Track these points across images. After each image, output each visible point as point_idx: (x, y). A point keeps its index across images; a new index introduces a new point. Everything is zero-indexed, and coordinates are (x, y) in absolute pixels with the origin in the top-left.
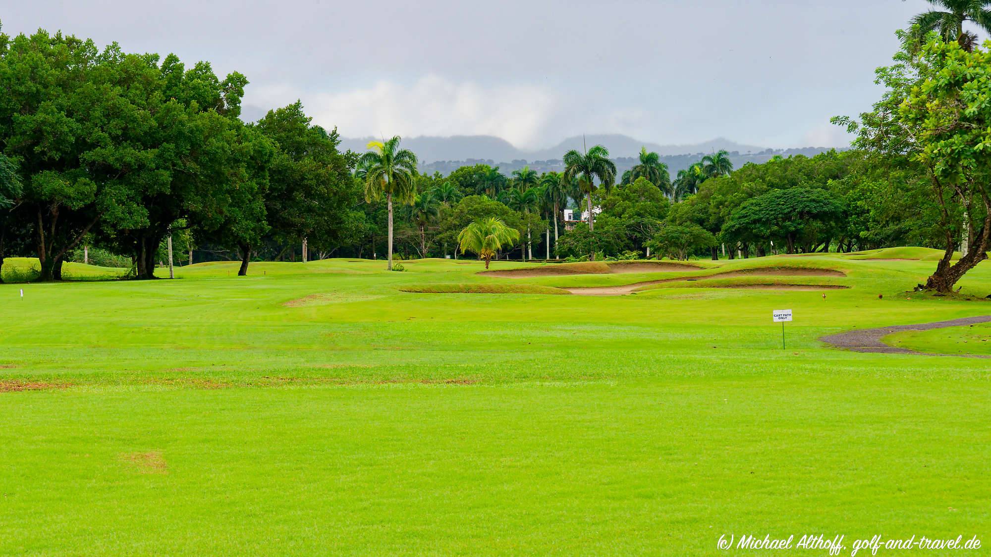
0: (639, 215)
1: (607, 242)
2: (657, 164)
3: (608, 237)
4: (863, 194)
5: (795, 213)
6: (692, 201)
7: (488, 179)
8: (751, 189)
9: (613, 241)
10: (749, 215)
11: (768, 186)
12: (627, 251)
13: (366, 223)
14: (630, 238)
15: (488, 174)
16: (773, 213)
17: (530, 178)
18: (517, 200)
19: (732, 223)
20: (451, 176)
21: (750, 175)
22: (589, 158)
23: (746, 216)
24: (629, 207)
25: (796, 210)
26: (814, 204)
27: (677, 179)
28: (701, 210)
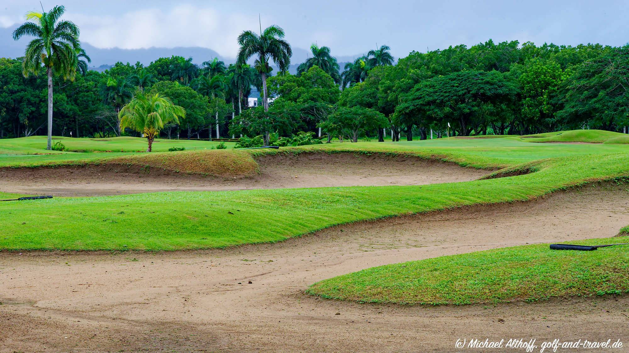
0: (313, 99)
1: (281, 122)
2: (329, 57)
3: (282, 117)
4: (537, 77)
5: (469, 95)
6: (361, 86)
7: (182, 69)
8: (417, 75)
9: (287, 122)
10: (424, 97)
11: (433, 73)
12: (302, 132)
13: (67, 104)
14: (304, 121)
15: (182, 64)
16: (447, 94)
17: (218, 68)
18: (204, 86)
19: (407, 105)
20: (151, 66)
21: (415, 63)
22: (264, 38)
23: (421, 98)
24: (304, 93)
25: (471, 92)
26: (488, 87)
27: (345, 70)
28: (370, 94)
